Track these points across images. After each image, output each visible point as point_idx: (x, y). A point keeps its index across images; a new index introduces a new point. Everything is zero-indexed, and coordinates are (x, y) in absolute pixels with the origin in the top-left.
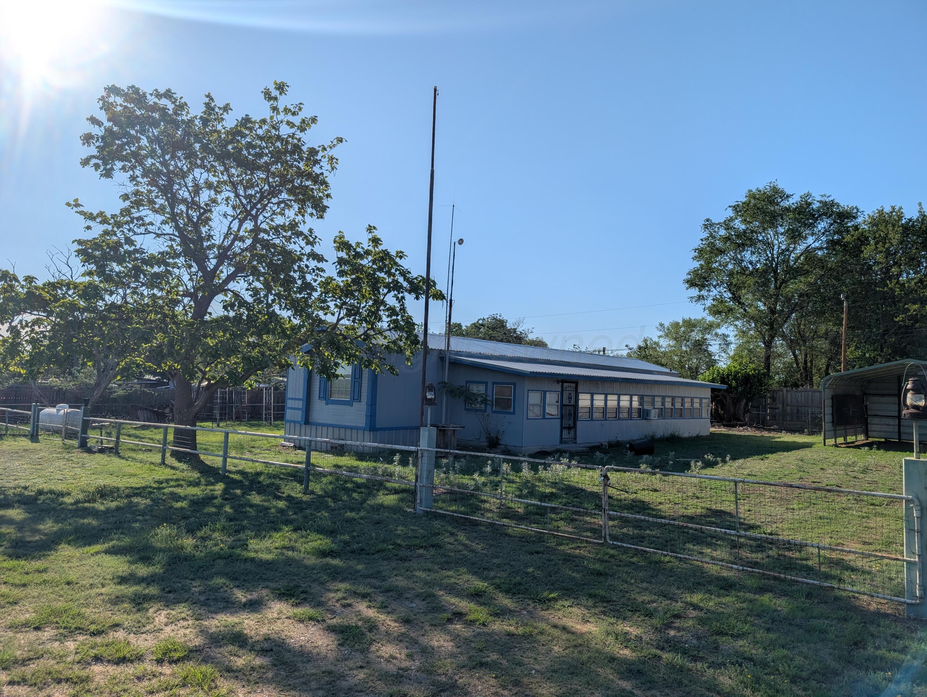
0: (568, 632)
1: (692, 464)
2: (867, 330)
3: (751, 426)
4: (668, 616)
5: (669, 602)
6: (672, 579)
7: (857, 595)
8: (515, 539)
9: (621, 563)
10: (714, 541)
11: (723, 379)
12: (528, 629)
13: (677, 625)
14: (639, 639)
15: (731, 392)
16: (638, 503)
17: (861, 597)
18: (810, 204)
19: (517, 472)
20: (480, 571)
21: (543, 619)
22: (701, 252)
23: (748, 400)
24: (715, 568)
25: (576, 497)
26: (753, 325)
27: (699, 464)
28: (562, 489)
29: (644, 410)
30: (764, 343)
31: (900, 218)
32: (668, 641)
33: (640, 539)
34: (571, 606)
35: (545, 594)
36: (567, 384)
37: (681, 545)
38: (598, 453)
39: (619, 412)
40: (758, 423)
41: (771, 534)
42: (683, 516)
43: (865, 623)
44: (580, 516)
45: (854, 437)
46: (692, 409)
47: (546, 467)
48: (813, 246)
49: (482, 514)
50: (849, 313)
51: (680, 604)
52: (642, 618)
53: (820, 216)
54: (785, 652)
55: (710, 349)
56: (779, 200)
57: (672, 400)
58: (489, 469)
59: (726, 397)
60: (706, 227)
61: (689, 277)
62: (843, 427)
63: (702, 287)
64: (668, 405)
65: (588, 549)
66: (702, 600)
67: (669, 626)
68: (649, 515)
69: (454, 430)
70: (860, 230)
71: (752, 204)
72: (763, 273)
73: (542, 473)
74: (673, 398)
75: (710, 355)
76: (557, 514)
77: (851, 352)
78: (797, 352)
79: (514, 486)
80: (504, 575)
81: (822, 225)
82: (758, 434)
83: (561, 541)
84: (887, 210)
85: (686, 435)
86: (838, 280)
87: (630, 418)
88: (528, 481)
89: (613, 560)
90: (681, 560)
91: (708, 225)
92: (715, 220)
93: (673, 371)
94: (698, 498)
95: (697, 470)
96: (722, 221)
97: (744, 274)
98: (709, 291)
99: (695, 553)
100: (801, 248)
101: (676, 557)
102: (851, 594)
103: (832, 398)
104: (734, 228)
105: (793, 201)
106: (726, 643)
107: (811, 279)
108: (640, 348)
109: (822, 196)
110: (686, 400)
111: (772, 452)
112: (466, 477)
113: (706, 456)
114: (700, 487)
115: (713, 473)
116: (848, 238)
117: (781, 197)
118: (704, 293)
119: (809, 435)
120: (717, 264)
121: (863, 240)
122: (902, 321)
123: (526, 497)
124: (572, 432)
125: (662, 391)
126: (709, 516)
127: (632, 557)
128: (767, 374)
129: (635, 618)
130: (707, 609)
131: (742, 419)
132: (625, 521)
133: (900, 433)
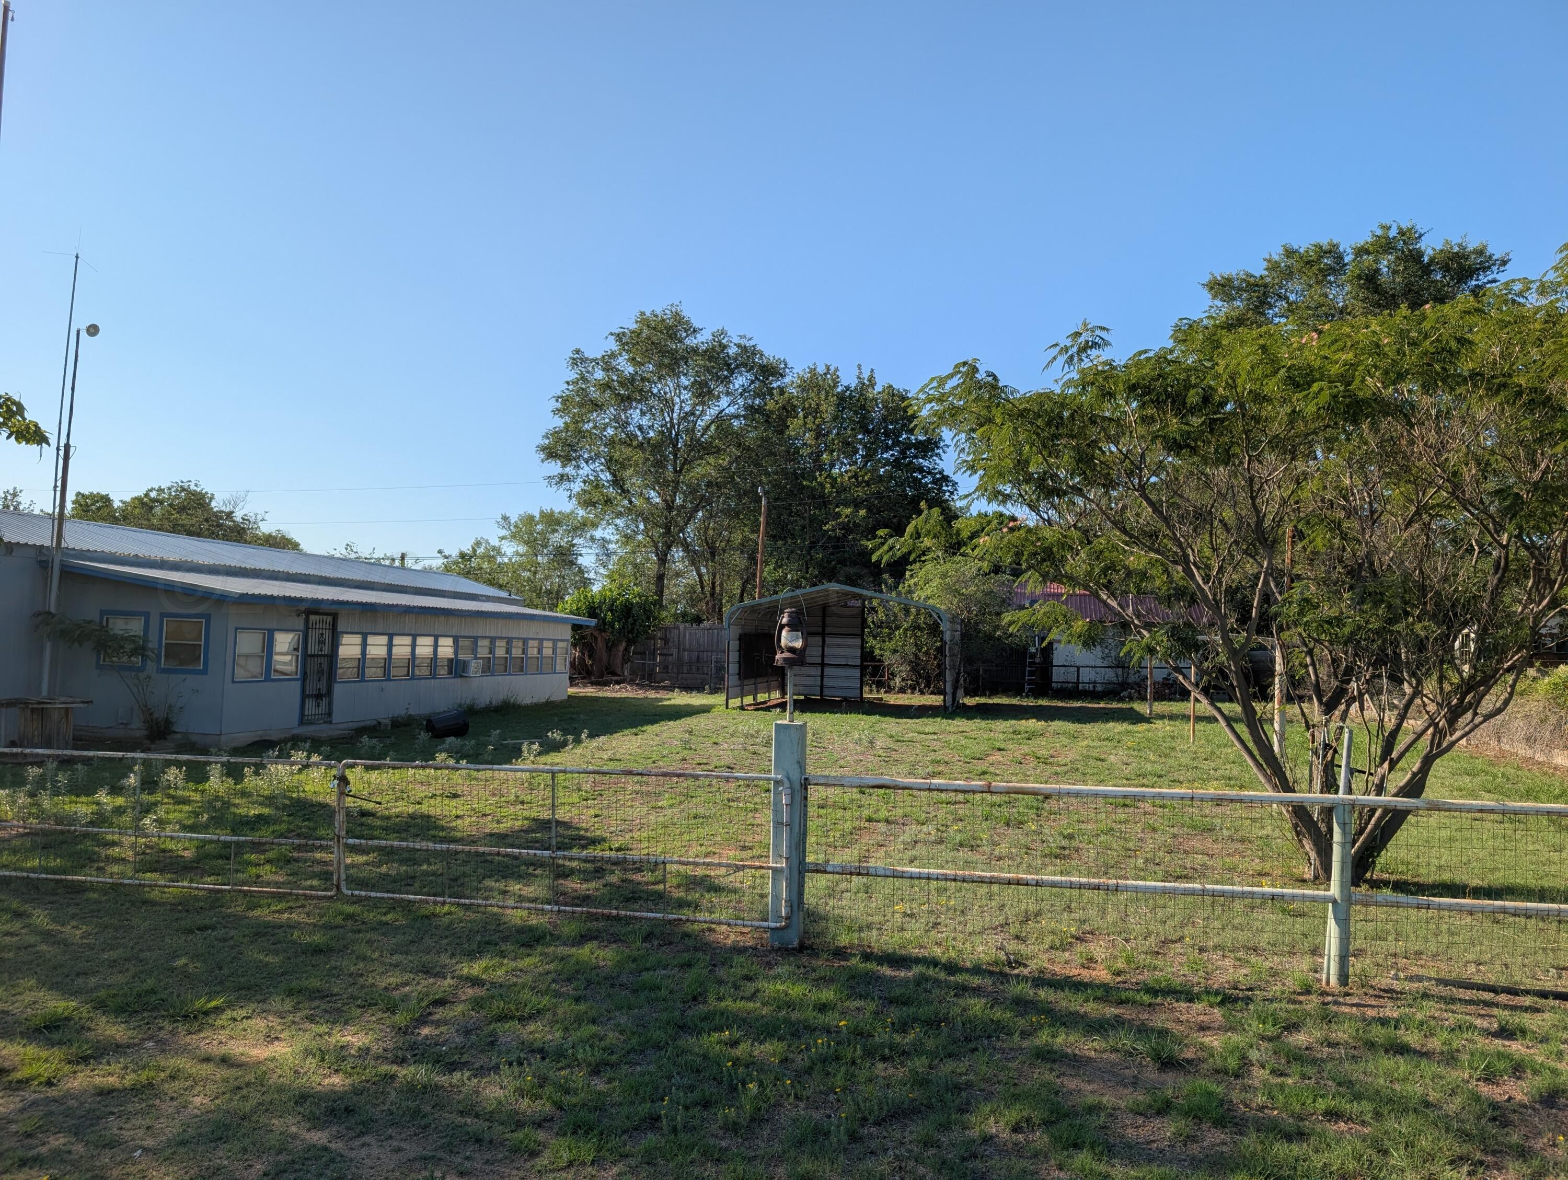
0: (232, 1065)
1: (525, 748)
2: (790, 541)
3: (631, 682)
4: (424, 1004)
5: (431, 981)
6: (445, 941)
7: (714, 926)
8: (162, 909)
9: (363, 927)
10: (530, 870)
11: (592, 611)
12: (144, 1076)
13: (436, 1017)
14: (364, 1052)
15: (604, 631)
16: (419, 821)
17: (718, 928)
18: (725, 347)
19: (198, 782)
20: (67, 980)
21: (185, 1050)
22: (565, 402)
23: (630, 642)
24: (519, 913)
25: (308, 819)
26: (642, 526)
27: (536, 747)
28: (285, 807)
29: (458, 661)
30: (657, 555)
31: (836, 383)
32: (413, 1047)
33: (406, 882)
34: (247, 1018)
35: (198, 1004)
36: (317, 618)
37: (475, 884)
38: (365, 739)
39: (414, 666)
40: (643, 677)
41: (619, 849)
42: (491, 835)
43: (715, 965)
44: (307, 851)
45: (767, 695)
46: (540, 658)
47: (259, 768)
48: (727, 411)
49: (98, 869)
50: (768, 516)
51: (449, 981)
52: (379, 1015)
53: (737, 367)
54: (594, 1028)
55: (580, 560)
56: (684, 335)
57: (508, 643)
58: (132, 780)
59: (596, 638)
60: (574, 362)
61: (547, 441)
62: (752, 681)
63: (567, 459)
64: (500, 652)
65: (306, 910)
66: (486, 969)
67: (422, 1021)
68: (434, 839)
69: (67, 709)
70: (786, 395)
71: (644, 335)
72: (656, 447)
73: (250, 781)
74: (509, 641)
75: (581, 571)
76: (263, 852)
77: (769, 572)
78: (704, 570)
79: (186, 808)
80: (120, 979)
81: (740, 381)
82: (640, 694)
83: (253, 901)
84: (821, 370)
85: (527, 701)
86: (758, 465)
87: (434, 675)
88: (217, 798)
89: (350, 923)
90: (467, 907)
91: (578, 359)
92: (590, 353)
93: (513, 597)
94: (523, 803)
95: (532, 758)
96: (599, 357)
97: (630, 445)
98: (578, 467)
99: (495, 894)
100: (711, 412)
101: (458, 904)
102: (705, 926)
103: (740, 639)
104: (617, 370)
105: (702, 339)
106: (510, 1032)
107: (724, 461)
108: (463, 555)
109: (741, 337)
110: (531, 643)
111: (653, 722)
112: (84, 799)
113: (550, 734)
114: (530, 784)
115: (557, 760)
116: (771, 405)
117: (686, 331)
118: (570, 470)
119: (711, 693)
120: (591, 425)
121: (789, 410)
122: (833, 530)
123: (205, 828)
124: (324, 701)
125: (491, 629)
126: (533, 831)
127: (385, 914)
128: (659, 603)
129: (367, 1017)
130: (492, 983)
131: (619, 671)
132: (388, 853)
133: (822, 687)
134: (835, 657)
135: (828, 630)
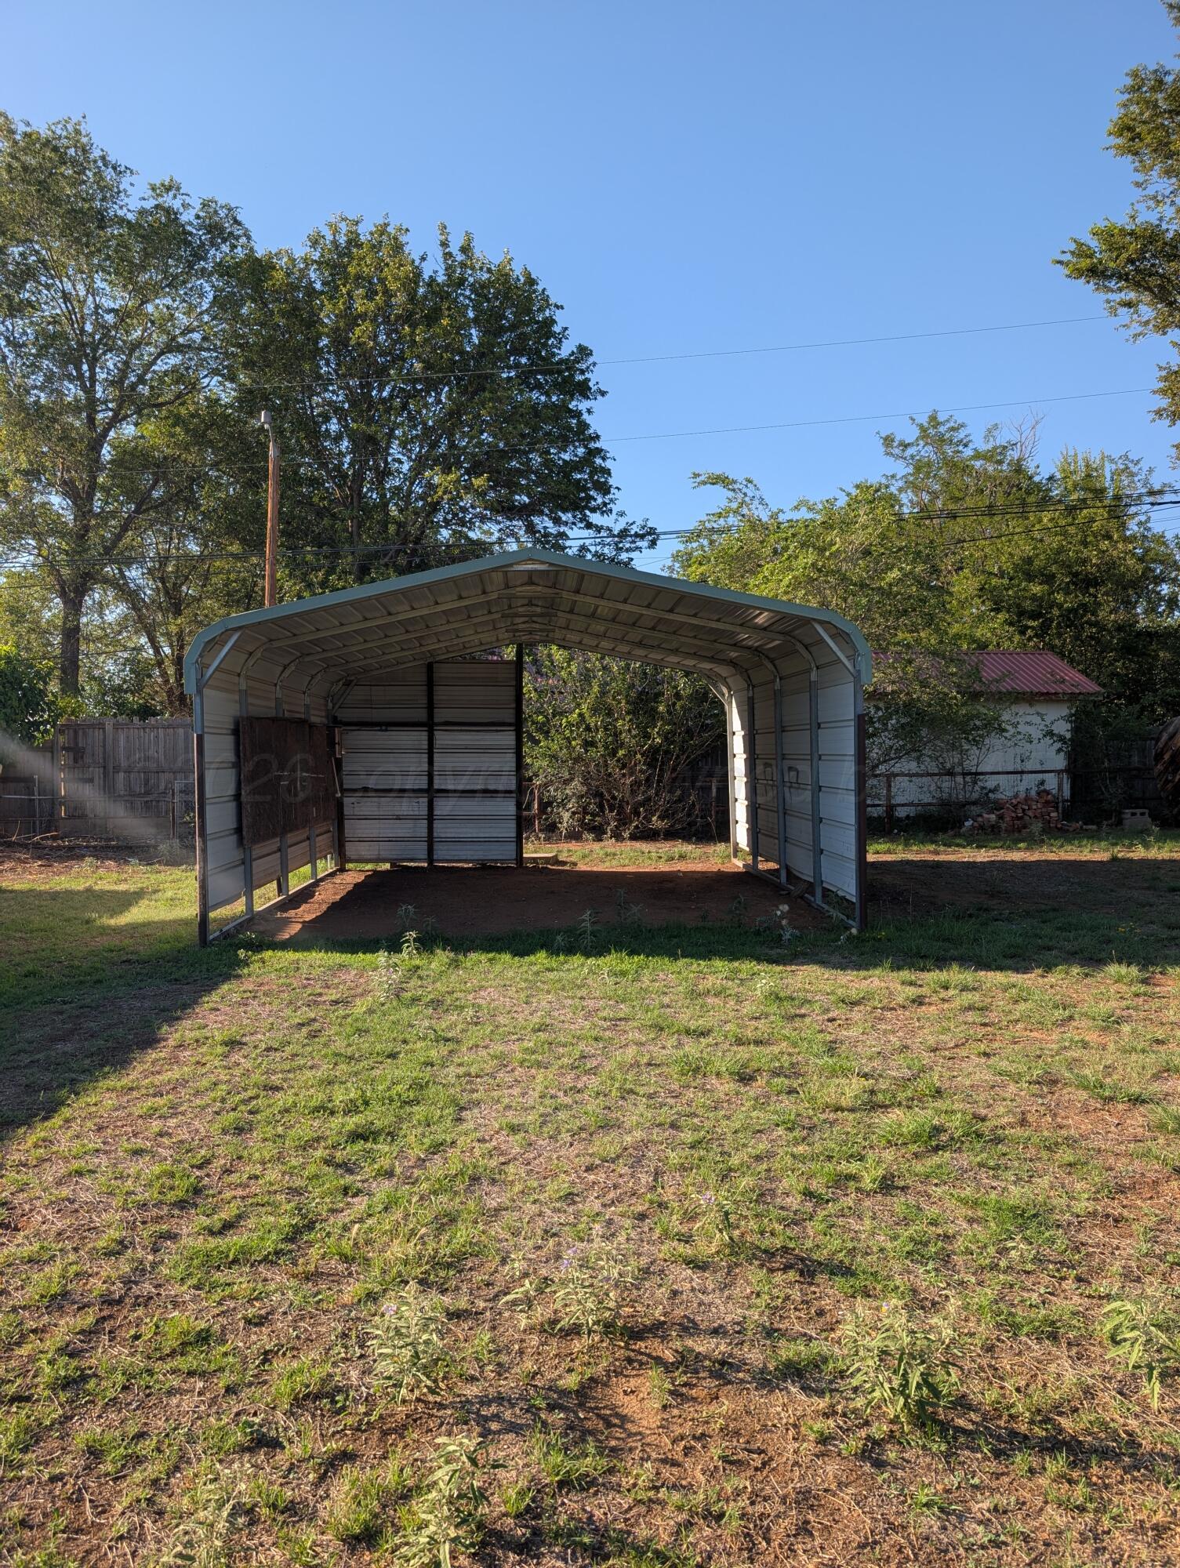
40: (29, 828)
45: (308, 870)
62: (274, 844)
103: (236, 732)
133: (431, 840)
134: (457, 774)
135: (440, 715)
